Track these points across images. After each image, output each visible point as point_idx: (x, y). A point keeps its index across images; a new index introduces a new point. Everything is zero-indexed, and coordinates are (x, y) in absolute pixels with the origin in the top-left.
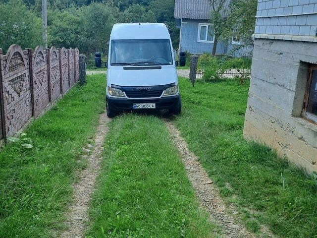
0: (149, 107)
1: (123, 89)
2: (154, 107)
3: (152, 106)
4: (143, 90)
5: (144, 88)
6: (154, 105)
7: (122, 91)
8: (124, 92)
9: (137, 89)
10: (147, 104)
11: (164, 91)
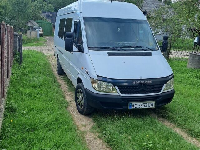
0: (147, 107)
1: (115, 82)
2: (154, 106)
3: (151, 105)
4: (141, 85)
5: (143, 82)
6: (154, 103)
7: (115, 86)
8: (117, 87)
9: (134, 83)
10: (145, 103)
11: (165, 85)
